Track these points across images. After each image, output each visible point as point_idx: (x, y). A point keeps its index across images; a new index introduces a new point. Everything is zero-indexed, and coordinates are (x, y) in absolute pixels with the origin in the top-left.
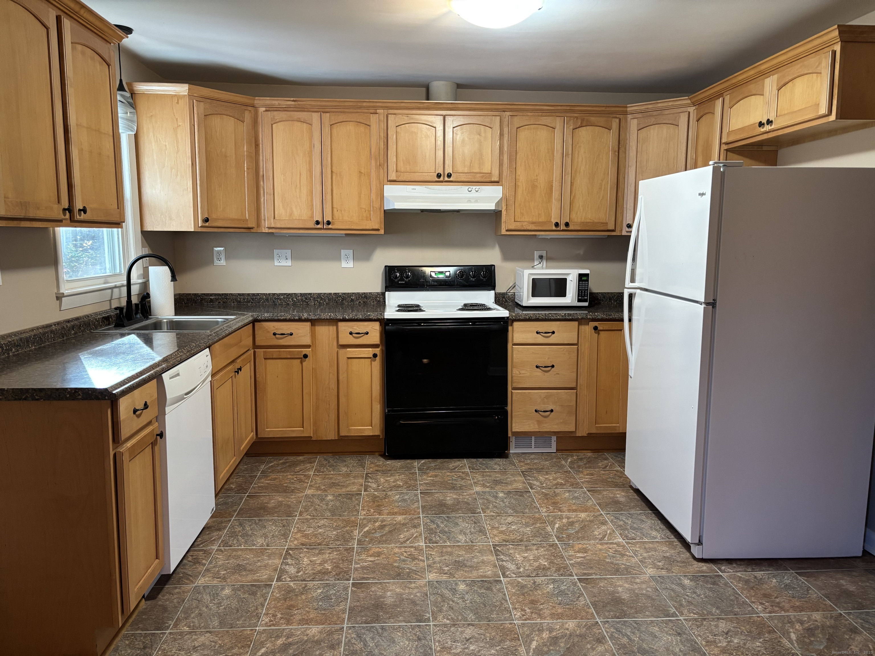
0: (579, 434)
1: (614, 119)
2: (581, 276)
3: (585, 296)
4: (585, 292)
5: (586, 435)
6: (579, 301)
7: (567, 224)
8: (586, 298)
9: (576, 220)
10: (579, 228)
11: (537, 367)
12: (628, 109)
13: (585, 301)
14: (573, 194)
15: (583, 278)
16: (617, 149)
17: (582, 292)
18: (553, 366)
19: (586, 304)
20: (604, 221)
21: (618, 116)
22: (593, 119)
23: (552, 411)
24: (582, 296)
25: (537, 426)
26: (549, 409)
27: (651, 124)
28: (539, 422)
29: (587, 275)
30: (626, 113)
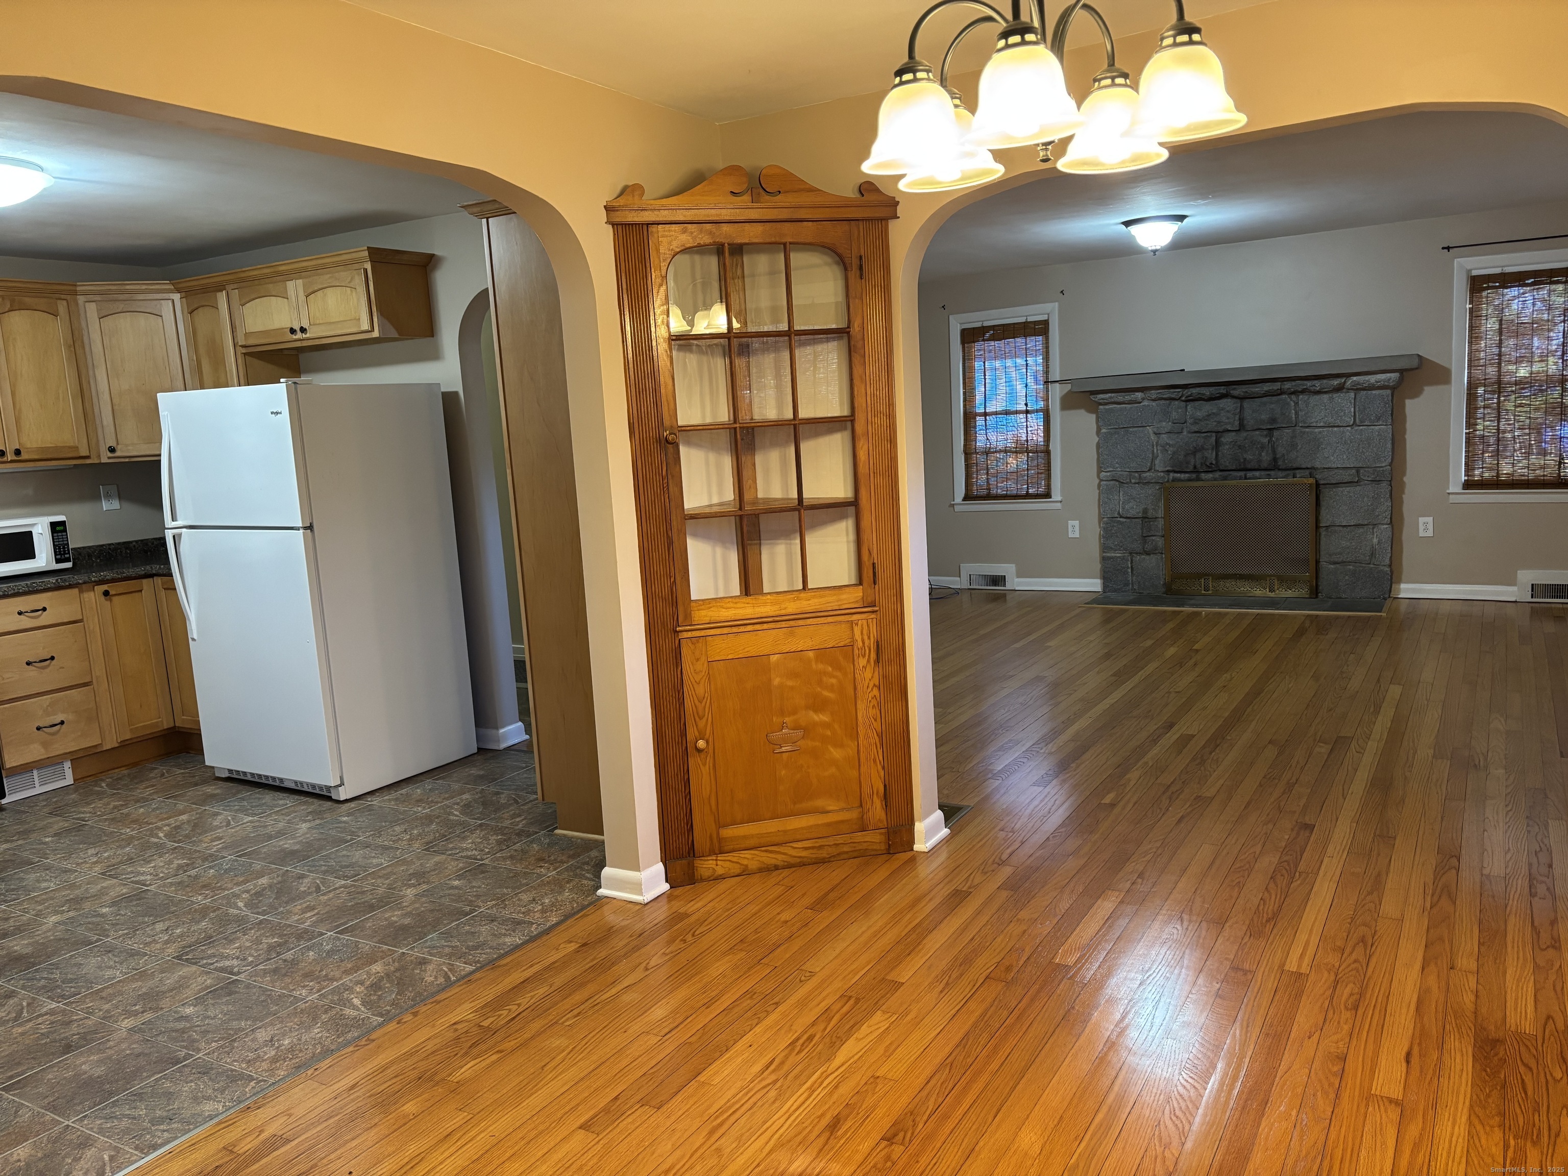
0: (107, 746)
1: (59, 301)
2: (53, 525)
3: (65, 554)
4: (64, 548)
5: (117, 745)
6: (58, 561)
7: (18, 452)
8: (67, 556)
9: (29, 446)
10: (36, 457)
11: (28, 664)
12: (78, 288)
13: (68, 560)
14: (18, 407)
15: (58, 528)
16: (72, 343)
17: (60, 548)
18: (52, 658)
19: (69, 565)
20: (72, 444)
21: (63, 296)
22: (28, 300)
23: (62, 723)
24: (60, 554)
25: (43, 750)
26: (58, 721)
27: (119, 311)
28: (45, 745)
29: (63, 523)
30: (75, 293)
